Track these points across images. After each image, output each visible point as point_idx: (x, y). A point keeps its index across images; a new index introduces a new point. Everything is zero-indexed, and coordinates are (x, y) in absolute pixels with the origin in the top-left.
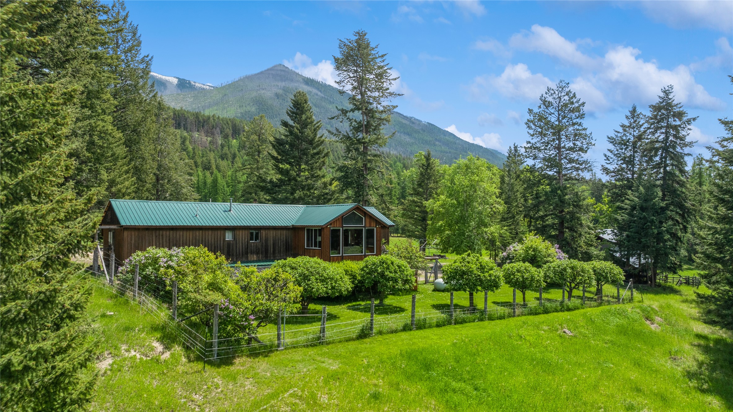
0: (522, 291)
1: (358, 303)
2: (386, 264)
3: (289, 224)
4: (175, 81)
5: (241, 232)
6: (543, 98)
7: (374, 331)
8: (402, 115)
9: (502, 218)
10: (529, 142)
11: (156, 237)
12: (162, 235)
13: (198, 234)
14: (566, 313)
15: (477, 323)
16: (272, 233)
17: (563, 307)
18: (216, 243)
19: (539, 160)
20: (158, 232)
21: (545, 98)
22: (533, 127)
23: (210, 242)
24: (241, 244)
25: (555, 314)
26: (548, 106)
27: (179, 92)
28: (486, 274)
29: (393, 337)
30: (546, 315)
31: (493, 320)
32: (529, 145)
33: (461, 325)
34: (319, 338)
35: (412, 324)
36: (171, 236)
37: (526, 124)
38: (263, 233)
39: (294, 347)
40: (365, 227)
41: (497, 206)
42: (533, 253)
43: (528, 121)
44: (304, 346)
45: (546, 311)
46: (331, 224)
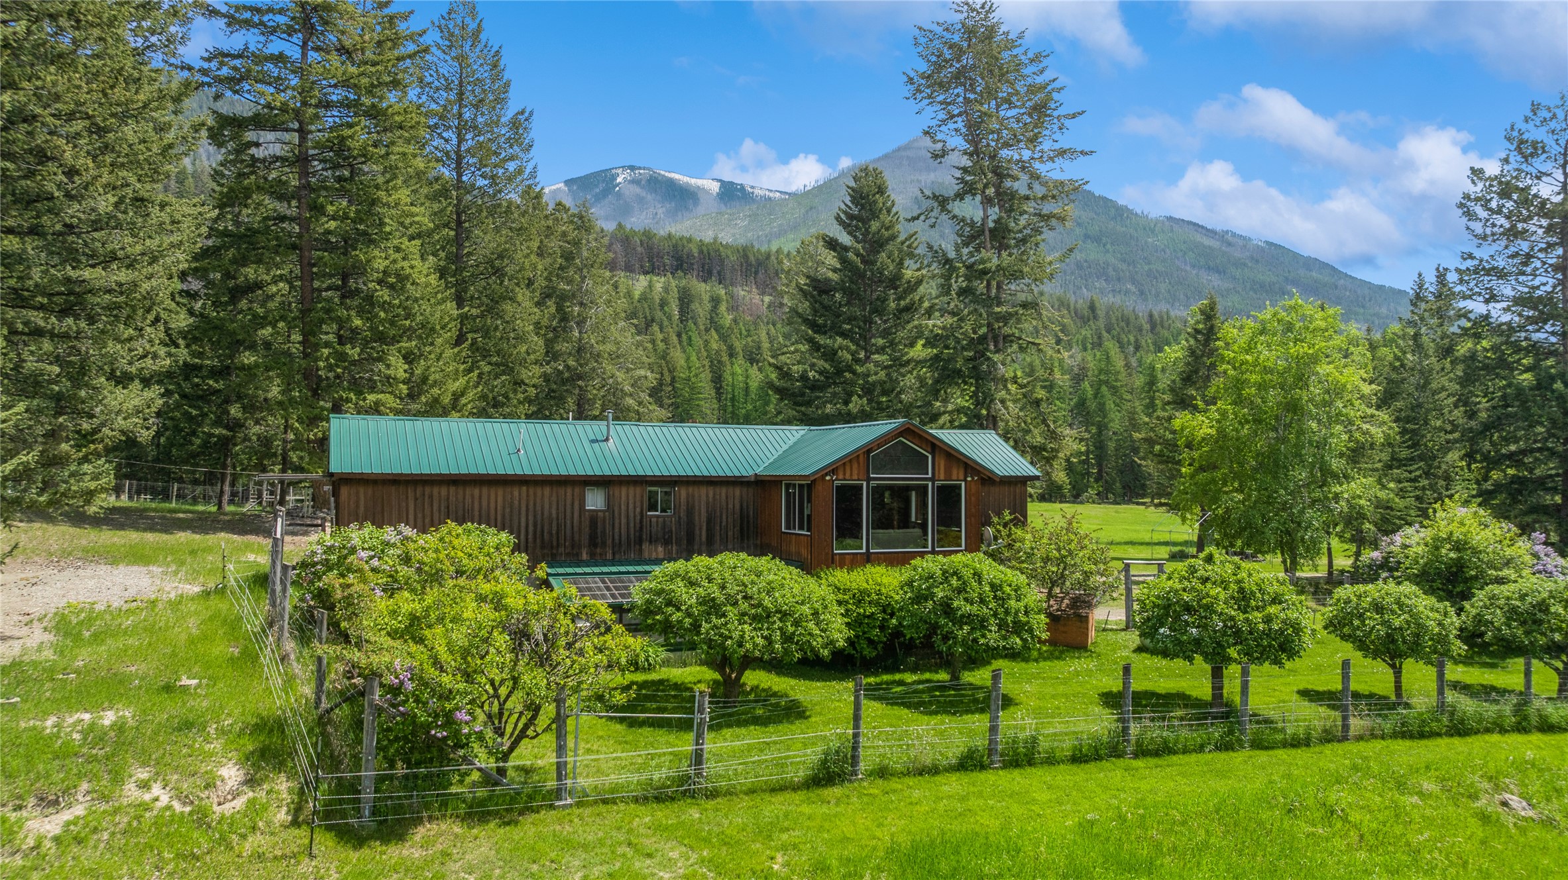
0: (1393, 666)
1: (897, 677)
2: (959, 579)
3: (747, 471)
4: (715, 187)
5: (624, 490)
6: (1515, 134)
7: (862, 766)
8: (1202, 227)
9: (1393, 459)
10: (1471, 256)
11: (416, 499)
12: (431, 497)
13: (516, 493)
14: (1536, 738)
15: (1210, 756)
16: (703, 492)
17: (1525, 718)
18: (561, 516)
19: (1504, 305)
20: (419, 490)
21: (1521, 133)
22: (1482, 213)
23: (546, 513)
24: (624, 521)
25: (1495, 738)
26: (1532, 155)
27: (723, 208)
28: (1257, 616)
29: (919, 790)
30: (1456, 741)
31: (1267, 748)
32: (1470, 263)
33: (1152, 761)
34: (684, 779)
35: (991, 751)
36: (452, 499)
37: (1461, 205)
38: (683, 492)
39: (605, 802)
40: (933, 479)
41: (1365, 427)
42: (1452, 555)
43: (1467, 197)
44: (636, 800)
45: (1460, 729)
46: (834, 471)
